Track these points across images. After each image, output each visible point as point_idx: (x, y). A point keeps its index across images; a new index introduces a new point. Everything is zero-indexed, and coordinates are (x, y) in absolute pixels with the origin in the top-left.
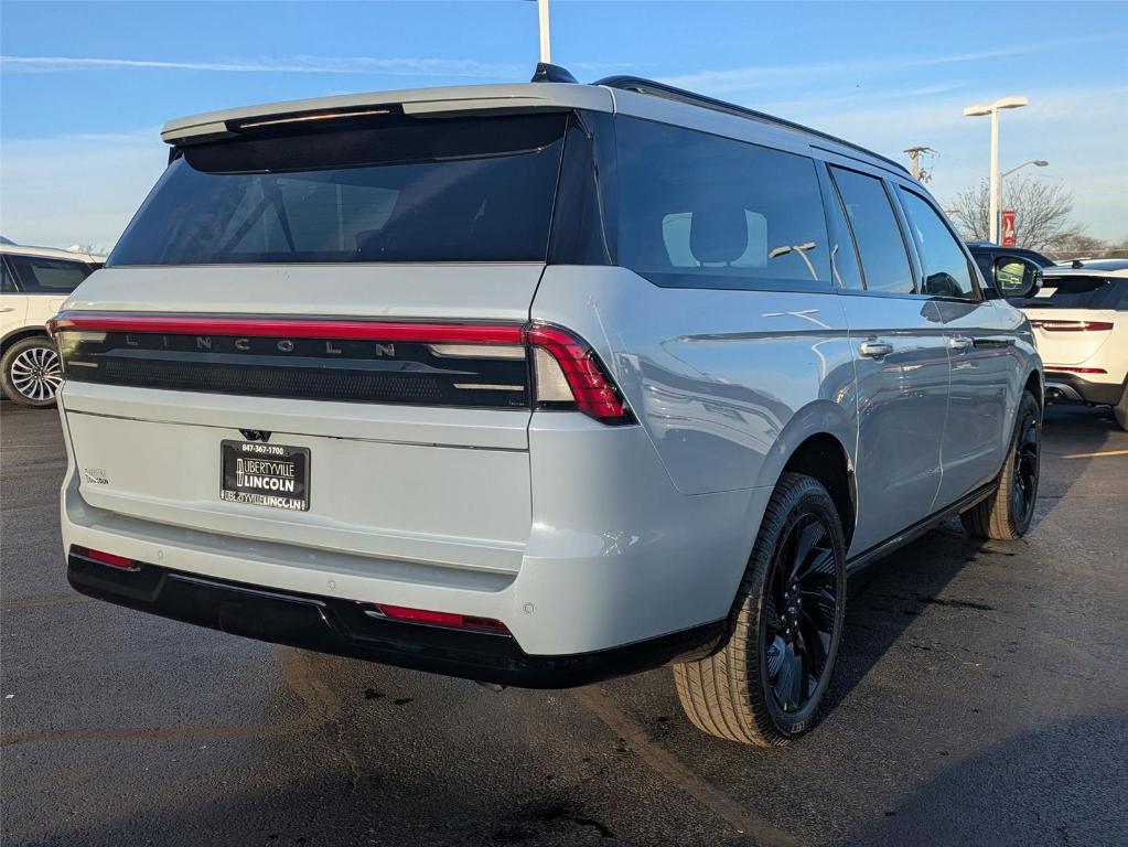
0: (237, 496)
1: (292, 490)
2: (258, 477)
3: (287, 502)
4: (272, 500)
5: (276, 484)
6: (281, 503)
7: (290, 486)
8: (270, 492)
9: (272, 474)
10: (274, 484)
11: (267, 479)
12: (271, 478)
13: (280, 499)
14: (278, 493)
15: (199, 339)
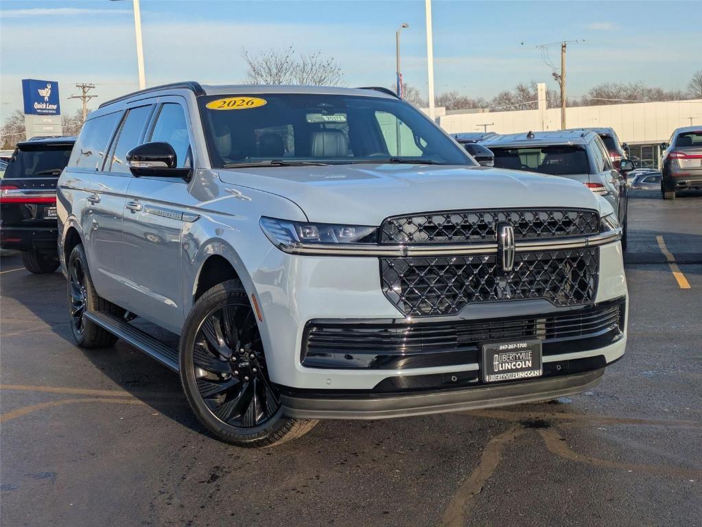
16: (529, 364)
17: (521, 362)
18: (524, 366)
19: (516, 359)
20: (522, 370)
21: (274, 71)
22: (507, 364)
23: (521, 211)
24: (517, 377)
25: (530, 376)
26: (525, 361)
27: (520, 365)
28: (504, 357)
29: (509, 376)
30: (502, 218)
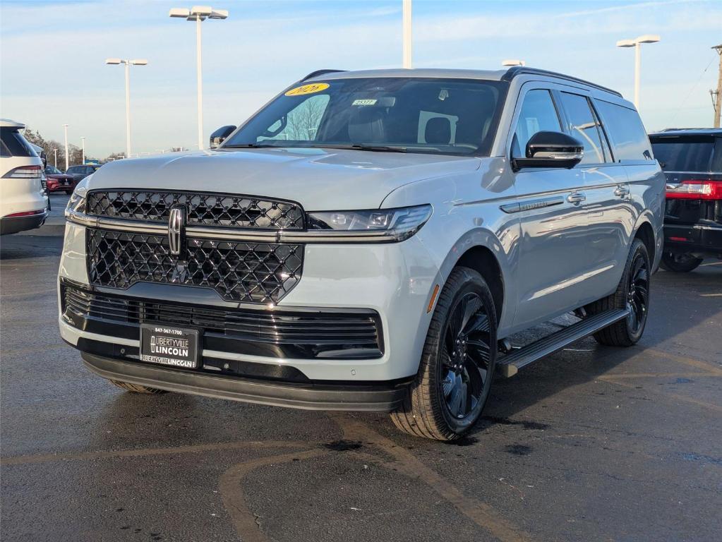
16: (186, 353)
17: (178, 349)
18: (180, 355)
19: (172, 345)
20: (177, 357)
22: (163, 348)
23: (190, 194)
24: (169, 363)
25: (182, 365)
26: (182, 350)
27: (176, 352)
28: (161, 340)
29: (162, 360)
30: (170, 199)
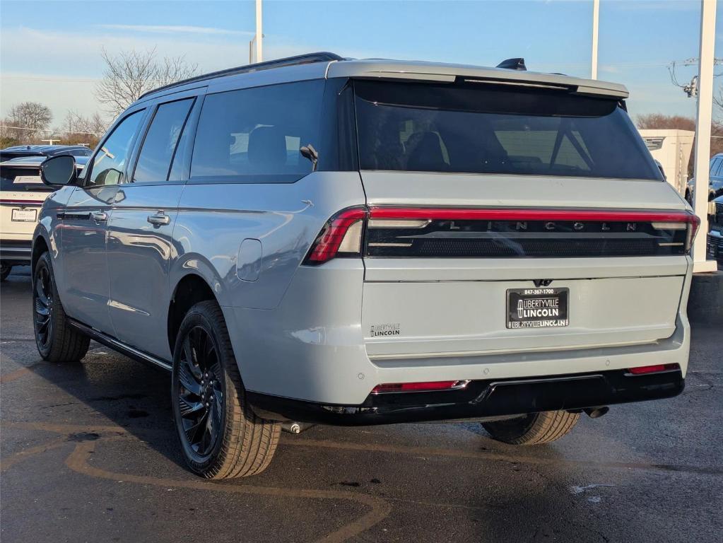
0: (521, 324)
1: (557, 314)
2: (533, 310)
3: (556, 322)
4: (545, 323)
5: (545, 312)
6: (552, 323)
7: (556, 312)
8: (542, 318)
9: (543, 306)
10: (545, 313)
11: (540, 310)
12: (542, 309)
13: (551, 321)
14: (548, 318)
15: (518, 223)
21: (136, 73)
